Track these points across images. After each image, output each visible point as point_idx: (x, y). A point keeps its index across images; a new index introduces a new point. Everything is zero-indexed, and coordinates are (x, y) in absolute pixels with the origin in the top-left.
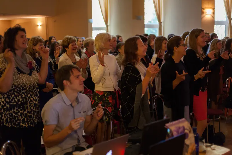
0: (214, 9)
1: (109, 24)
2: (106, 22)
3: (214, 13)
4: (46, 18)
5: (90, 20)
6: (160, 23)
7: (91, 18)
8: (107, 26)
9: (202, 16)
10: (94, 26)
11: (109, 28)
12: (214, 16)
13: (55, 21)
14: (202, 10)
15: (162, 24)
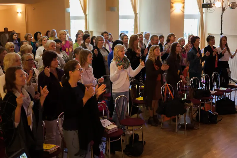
0: (184, 3)
1: (87, 13)
2: (85, 11)
3: (184, 7)
4: (25, 5)
5: (67, 9)
6: (136, 14)
7: (69, 7)
8: (86, 15)
9: (171, 10)
10: (71, 15)
11: (87, 17)
12: (184, 10)
13: (34, 9)
14: (171, 4)
15: (138, 15)
